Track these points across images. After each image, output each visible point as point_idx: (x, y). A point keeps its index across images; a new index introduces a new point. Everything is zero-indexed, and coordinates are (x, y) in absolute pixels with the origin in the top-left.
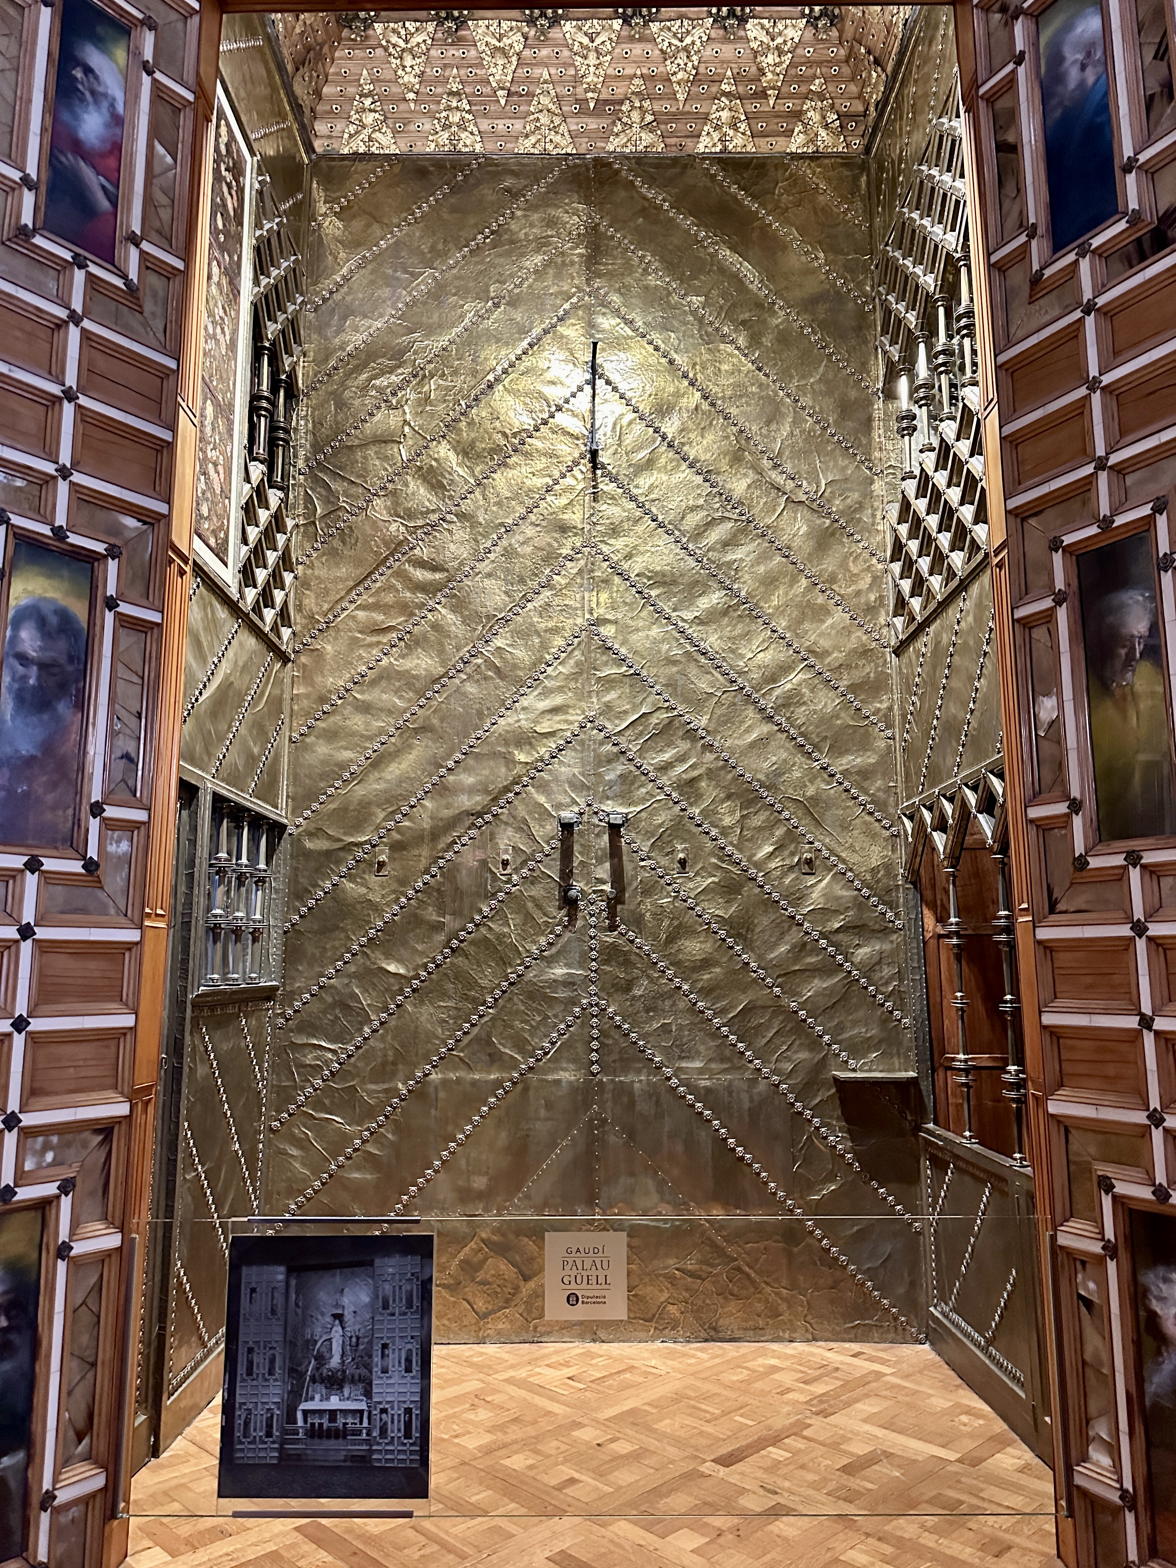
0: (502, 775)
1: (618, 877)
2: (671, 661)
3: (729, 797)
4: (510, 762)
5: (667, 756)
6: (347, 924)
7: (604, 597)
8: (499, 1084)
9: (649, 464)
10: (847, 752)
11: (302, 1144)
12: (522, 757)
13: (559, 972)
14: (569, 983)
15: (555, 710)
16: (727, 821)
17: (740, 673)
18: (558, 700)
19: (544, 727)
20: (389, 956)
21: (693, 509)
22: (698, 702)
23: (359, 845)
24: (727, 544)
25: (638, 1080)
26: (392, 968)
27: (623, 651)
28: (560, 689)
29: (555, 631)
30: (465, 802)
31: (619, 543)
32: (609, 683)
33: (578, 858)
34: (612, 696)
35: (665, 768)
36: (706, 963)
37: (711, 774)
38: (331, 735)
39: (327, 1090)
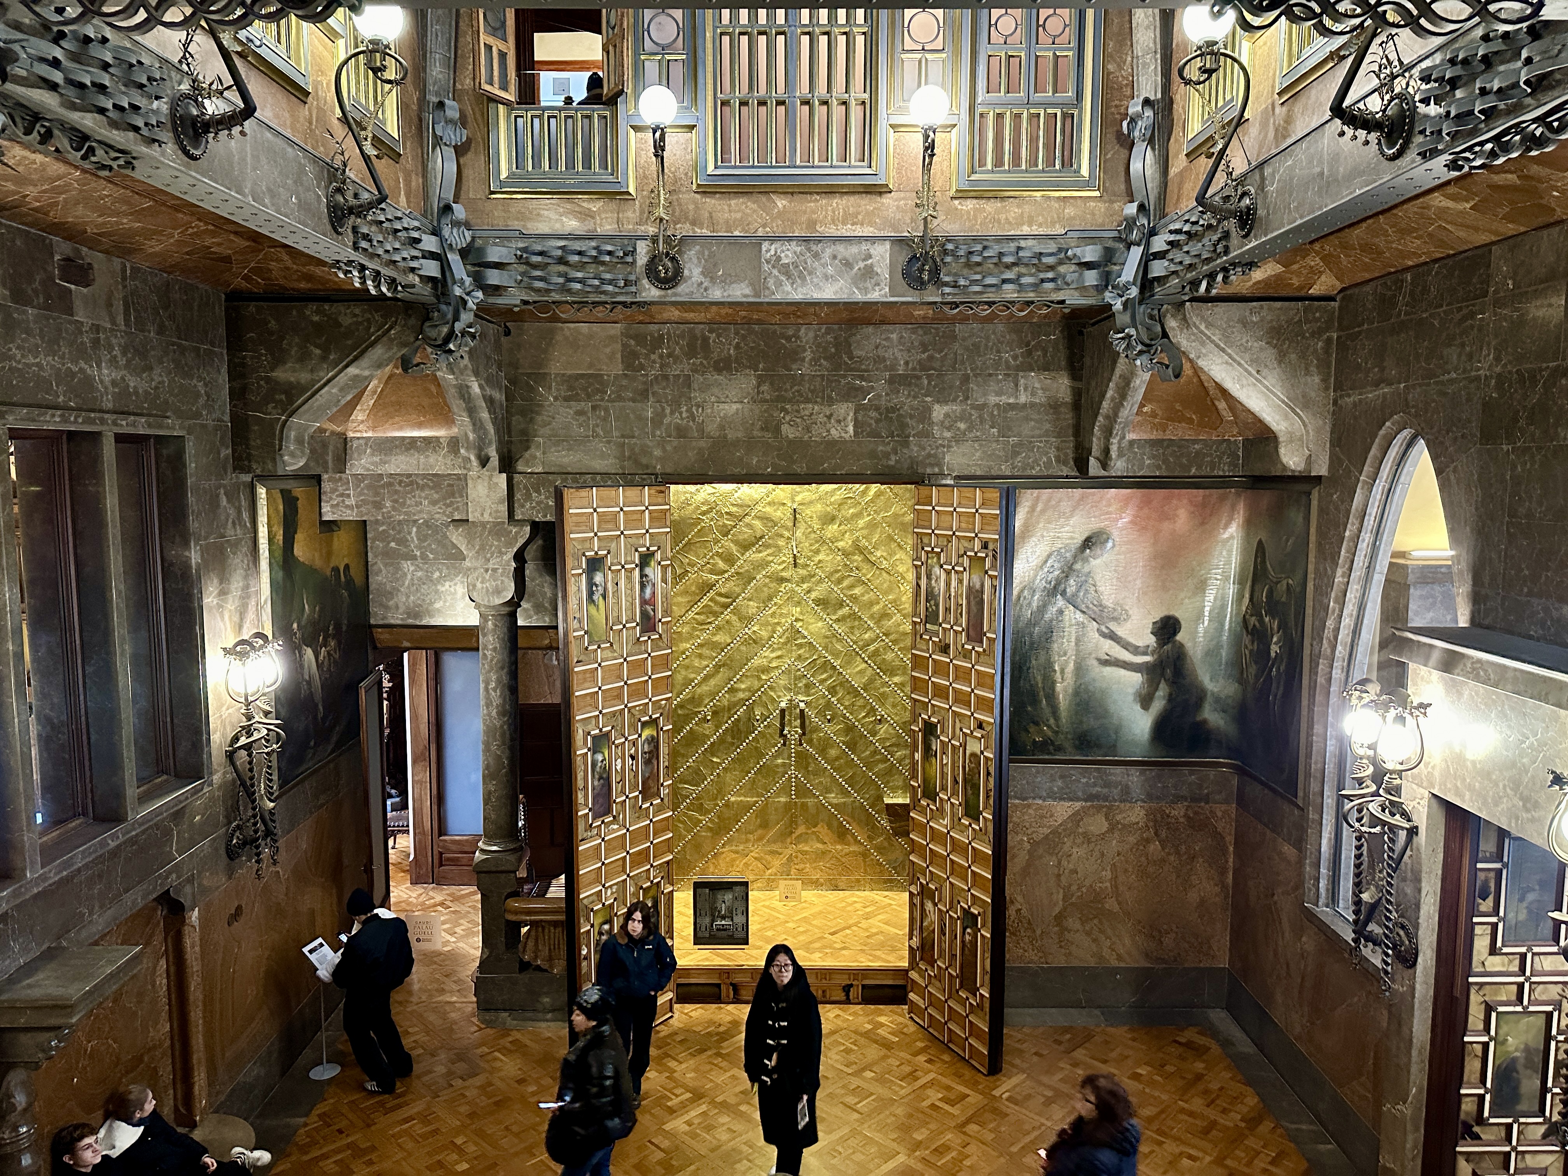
0: (756, 684)
1: (803, 726)
2: (827, 637)
3: (848, 693)
4: (759, 679)
5: (824, 676)
6: (696, 742)
7: (798, 609)
8: (757, 802)
9: (817, 552)
10: (896, 675)
11: (684, 822)
12: (764, 677)
13: (780, 761)
14: (784, 764)
15: (778, 657)
16: (847, 703)
17: (855, 643)
18: (779, 653)
19: (774, 664)
20: (713, 755)
21: (837, 571)
22: (836, 655)
23: (700, 712)
24: (851, 587)
25: (810, 801)
26: (715, 760)
27: (806, 634)
28: (780, 649)
29: (778, 624)
30: (741, 695)
31: (805, 586)
32: (800, 646)
33: (787, 718)
34: (801, 652)
35: (822, 682)
36: (837, 758)
37: (841, 684)
38: (687, 668)
39: (691, 803)
